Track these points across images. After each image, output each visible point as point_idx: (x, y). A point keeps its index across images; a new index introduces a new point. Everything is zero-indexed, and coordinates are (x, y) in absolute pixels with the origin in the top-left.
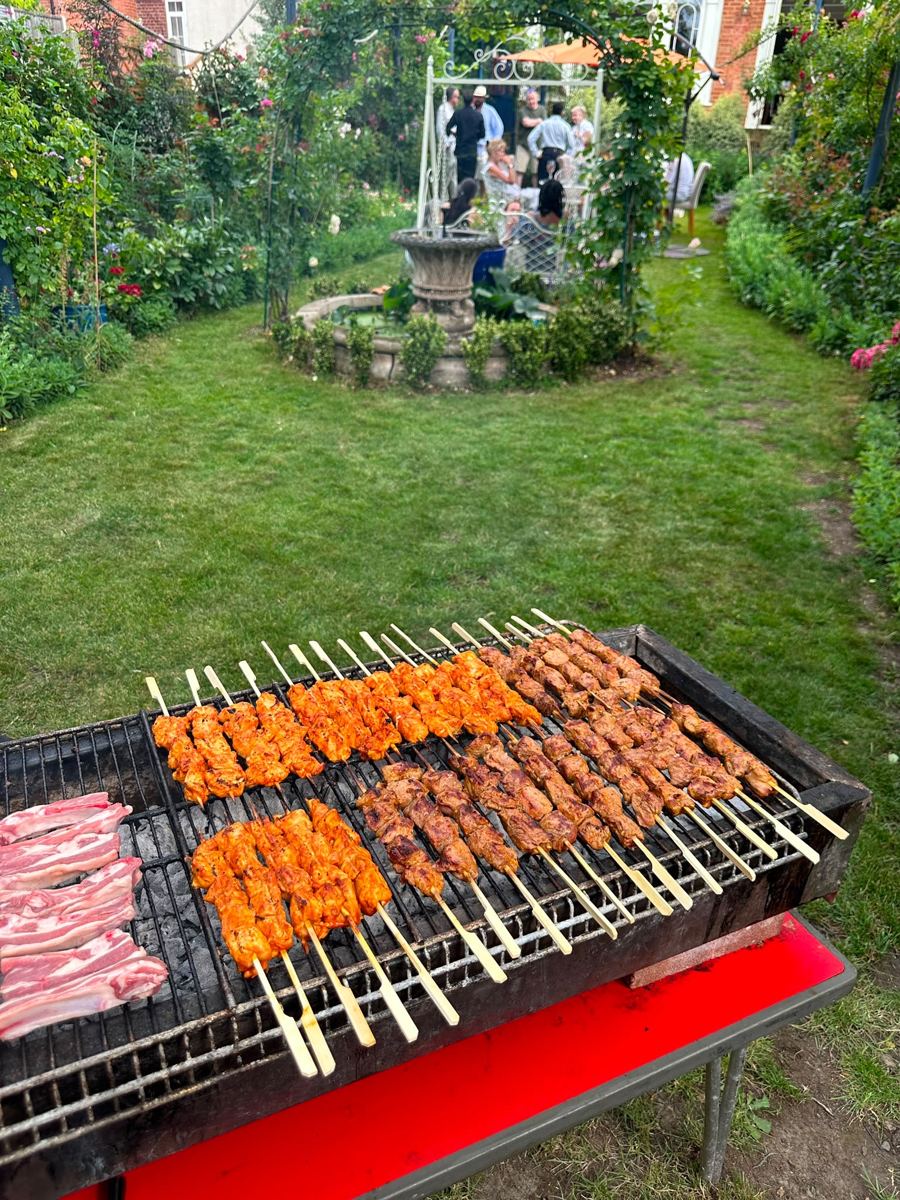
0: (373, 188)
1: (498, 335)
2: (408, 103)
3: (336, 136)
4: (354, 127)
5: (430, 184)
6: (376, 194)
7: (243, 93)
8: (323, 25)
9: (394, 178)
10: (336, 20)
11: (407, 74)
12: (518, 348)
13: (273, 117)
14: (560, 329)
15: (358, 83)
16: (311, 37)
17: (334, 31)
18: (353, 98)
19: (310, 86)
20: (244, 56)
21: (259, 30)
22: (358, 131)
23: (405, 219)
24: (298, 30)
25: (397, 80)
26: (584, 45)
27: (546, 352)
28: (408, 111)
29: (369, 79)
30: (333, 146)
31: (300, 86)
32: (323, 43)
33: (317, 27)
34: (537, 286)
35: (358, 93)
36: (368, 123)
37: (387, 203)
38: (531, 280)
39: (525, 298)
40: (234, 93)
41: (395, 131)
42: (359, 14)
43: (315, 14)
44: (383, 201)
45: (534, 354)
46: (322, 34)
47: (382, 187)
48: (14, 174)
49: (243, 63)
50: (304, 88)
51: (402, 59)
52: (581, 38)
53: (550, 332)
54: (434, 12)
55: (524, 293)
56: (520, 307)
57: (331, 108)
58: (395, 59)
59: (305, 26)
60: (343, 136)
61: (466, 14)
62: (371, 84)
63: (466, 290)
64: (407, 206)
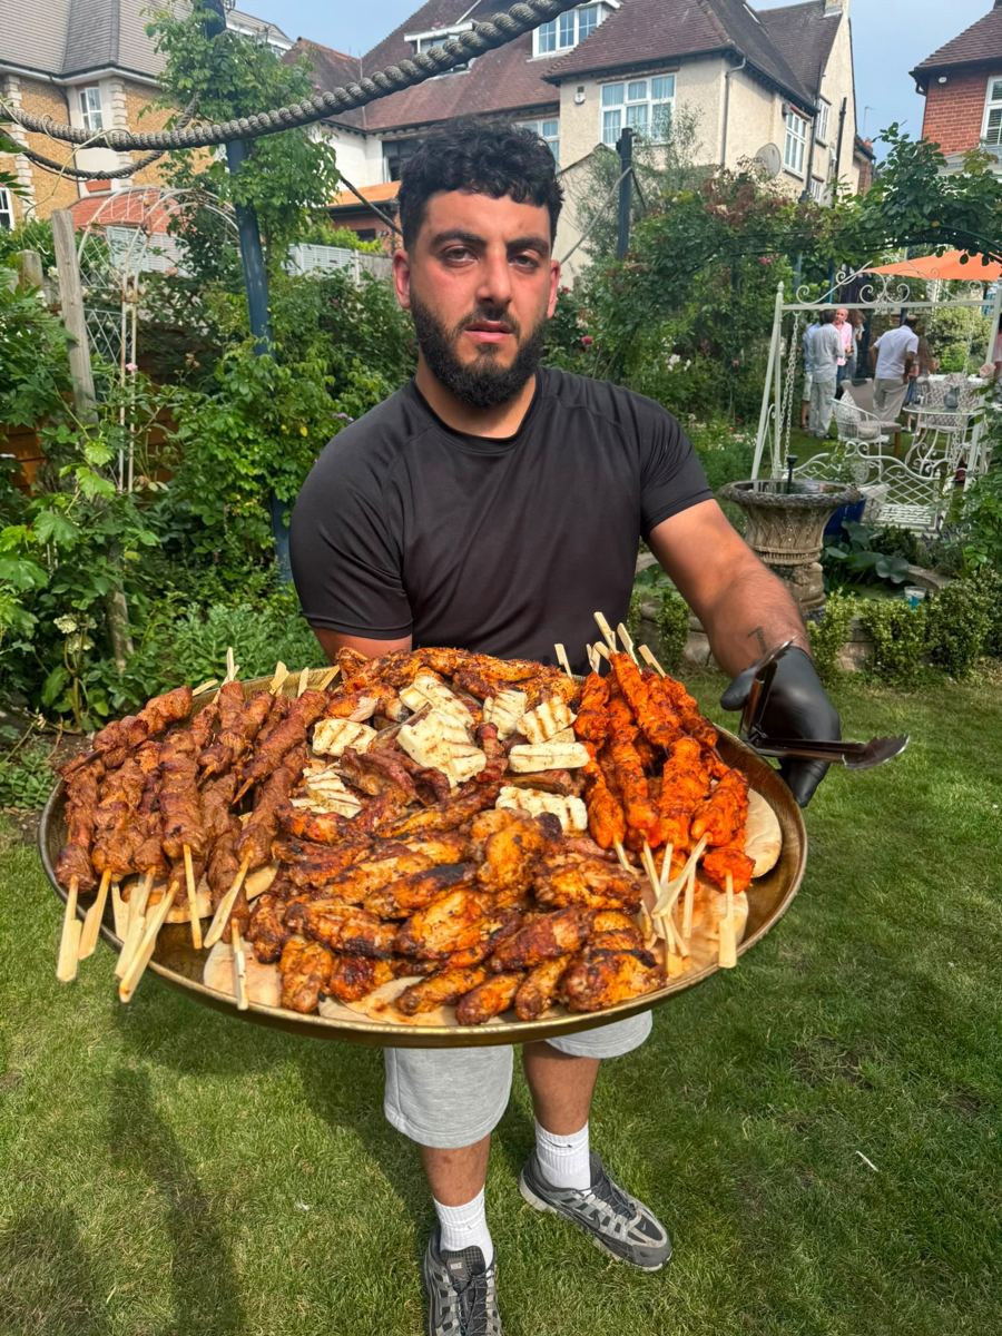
0: (699, 420)
1: (858, 615)
2: (745, 326)
3: (663, 367)
4: (684, 359)
5: (772, 422)
6: (703, 425)
7: (566, 324)
8: (657, 259)
9: (726, 406)
10: (673, 253)
11: (748, 297)
12: (886, 634)
13: (592, 358)
14: (945, 612)
15: (692, 312)
16: (642, 273)
17: (670, 264)
18: (684, 328)
19: (637, 326)
20: (571, 287)
21: (589, 262)
22: (689, 362)
23: (735, 453)
24: (629, 265)
25: (735, 303)
26: (985, 262)
27: (927, 640)
28: (747, 335)
29: (705, 308)
30: (659, 379)
31: (625, 325)
32: (656, 278)
33: (649, 261)
34: (907, 543)
35: (690, 323)
36: (699, 349)
37: (715, 436)
38: (898, 535)
39: (889, 559)
40: (557, 325)
41: (729, 357)
42: (701, 244)
43: (650, 247)
44: (712, 433)
45: (910, 644)
46: (655, 268)
47: (711, 417)
48: (304, 432)
49: (569, 295)
50: (629, 328)
51: (743, 281)
52: (980, 256)
53: (931, 614)
54: (791, 237)
55: (888, 552)
56: (884, 570)
57: (659, 339)
58: (734, 283)
59: (637, 261)
60: (670, 368)
61: (831, 238)
62: (706, 312)
63: (814, 553)
64: (739, 438)
